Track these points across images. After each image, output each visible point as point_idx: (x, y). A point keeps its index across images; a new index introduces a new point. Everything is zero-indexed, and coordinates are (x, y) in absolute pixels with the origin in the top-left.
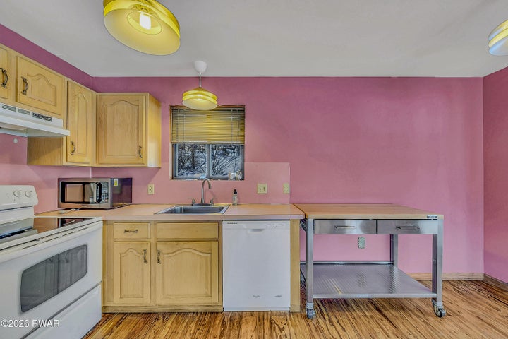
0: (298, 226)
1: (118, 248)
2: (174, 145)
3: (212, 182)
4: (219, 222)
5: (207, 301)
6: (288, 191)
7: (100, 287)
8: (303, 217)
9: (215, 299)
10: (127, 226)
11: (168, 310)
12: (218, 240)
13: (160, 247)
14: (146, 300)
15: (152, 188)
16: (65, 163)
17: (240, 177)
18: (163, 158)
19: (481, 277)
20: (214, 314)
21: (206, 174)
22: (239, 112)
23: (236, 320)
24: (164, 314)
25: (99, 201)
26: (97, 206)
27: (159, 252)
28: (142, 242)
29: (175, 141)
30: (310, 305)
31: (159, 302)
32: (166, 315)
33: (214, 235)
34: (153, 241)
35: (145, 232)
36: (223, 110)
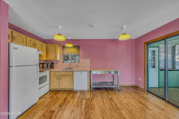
0: (89, 72)
1: (52, 77)
2: (63, 55)
3: (72, 63)
4: (73, 72)
5: (70, 88)
6: (90, 66)
7: (49, 84)
8: (90, 71)
9: (72, 87)
10: (54, 72)
11: (62, 90)
12: (73, 75)
13: (61, 76)
14: (58, 87)
15: (58, 65)
16: (41, 59)
17: (78, 62)
18: (61, 58)
19: (134, 86)
20: (72, 91)
21: (70, 62)
22: (78, 47)
23: (76, 92)
24: (61, 91)
25: (47, 67)
26: (47, 68)
27: (61, 78)
28: (57, 75)
29: (63, 54)
30: (92, 89)
31: (61, 88)
32: (62, 91)
33: (72, 74)
34: (59, 75)
35: (57, 73)
36: (74, 47)
